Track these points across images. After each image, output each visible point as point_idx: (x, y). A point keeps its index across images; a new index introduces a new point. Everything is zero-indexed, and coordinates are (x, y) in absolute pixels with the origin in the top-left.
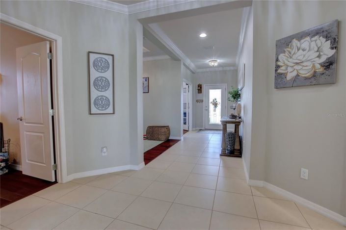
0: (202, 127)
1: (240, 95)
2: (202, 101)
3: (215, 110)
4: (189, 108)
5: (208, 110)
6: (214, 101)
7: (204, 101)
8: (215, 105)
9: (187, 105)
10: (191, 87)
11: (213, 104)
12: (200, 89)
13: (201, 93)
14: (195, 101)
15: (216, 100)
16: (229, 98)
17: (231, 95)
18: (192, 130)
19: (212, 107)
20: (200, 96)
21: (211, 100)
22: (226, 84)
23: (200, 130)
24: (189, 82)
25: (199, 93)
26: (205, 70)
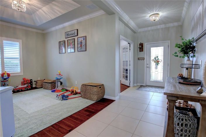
0: (143, 83)
1: (194, 47)
2: (143, 59)
3: (156, 68)
4: (130, 65)
5: (149, 67)
6: (155, 59)
7: (145, 59)
8: (157, 62)
9: (128, 62)
10: (132, 46)
11: (155, 62)
12: (141, 48)
13: (142, 51)
14: (136, 58)
15: (157, 57)
16: (176, 53)
17: (180, 49)
18: (134, 86)
19: (153, 64)
20: (141, 55)
21: (152, 58)
22: (169, 41)
23: (141, 86)
24: (130, 41)
25: (140, 51)
26: (146, 29)
